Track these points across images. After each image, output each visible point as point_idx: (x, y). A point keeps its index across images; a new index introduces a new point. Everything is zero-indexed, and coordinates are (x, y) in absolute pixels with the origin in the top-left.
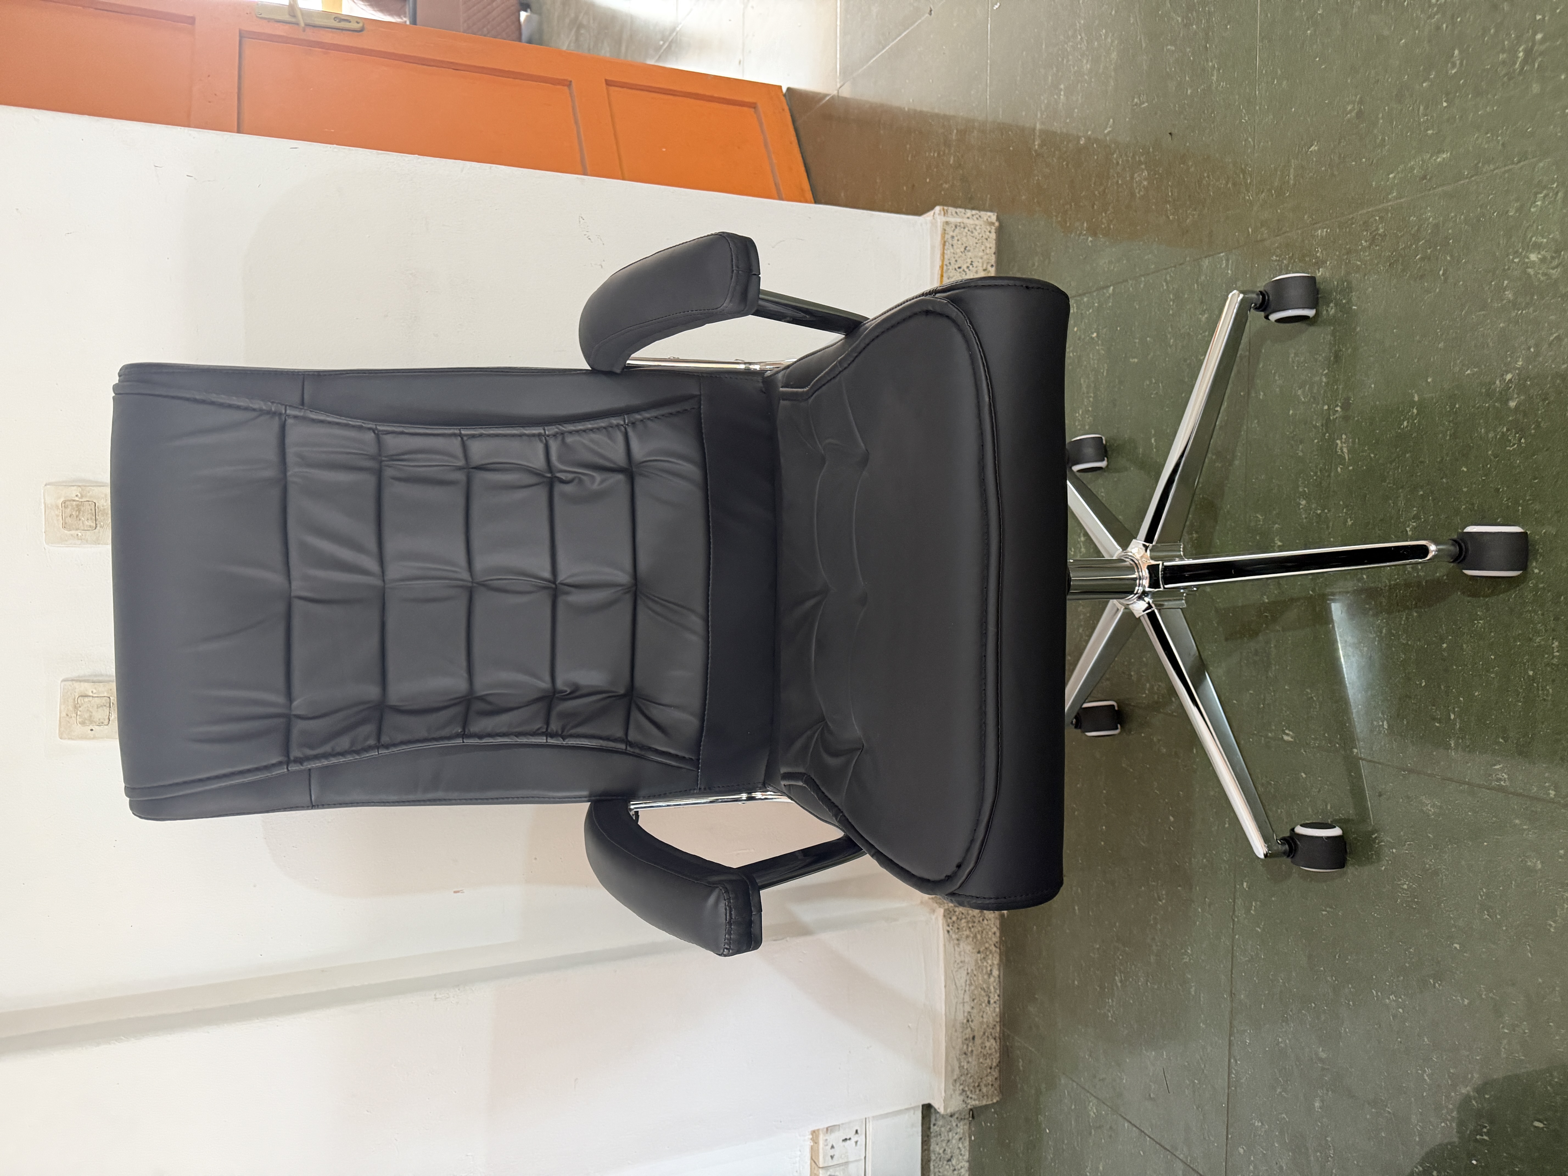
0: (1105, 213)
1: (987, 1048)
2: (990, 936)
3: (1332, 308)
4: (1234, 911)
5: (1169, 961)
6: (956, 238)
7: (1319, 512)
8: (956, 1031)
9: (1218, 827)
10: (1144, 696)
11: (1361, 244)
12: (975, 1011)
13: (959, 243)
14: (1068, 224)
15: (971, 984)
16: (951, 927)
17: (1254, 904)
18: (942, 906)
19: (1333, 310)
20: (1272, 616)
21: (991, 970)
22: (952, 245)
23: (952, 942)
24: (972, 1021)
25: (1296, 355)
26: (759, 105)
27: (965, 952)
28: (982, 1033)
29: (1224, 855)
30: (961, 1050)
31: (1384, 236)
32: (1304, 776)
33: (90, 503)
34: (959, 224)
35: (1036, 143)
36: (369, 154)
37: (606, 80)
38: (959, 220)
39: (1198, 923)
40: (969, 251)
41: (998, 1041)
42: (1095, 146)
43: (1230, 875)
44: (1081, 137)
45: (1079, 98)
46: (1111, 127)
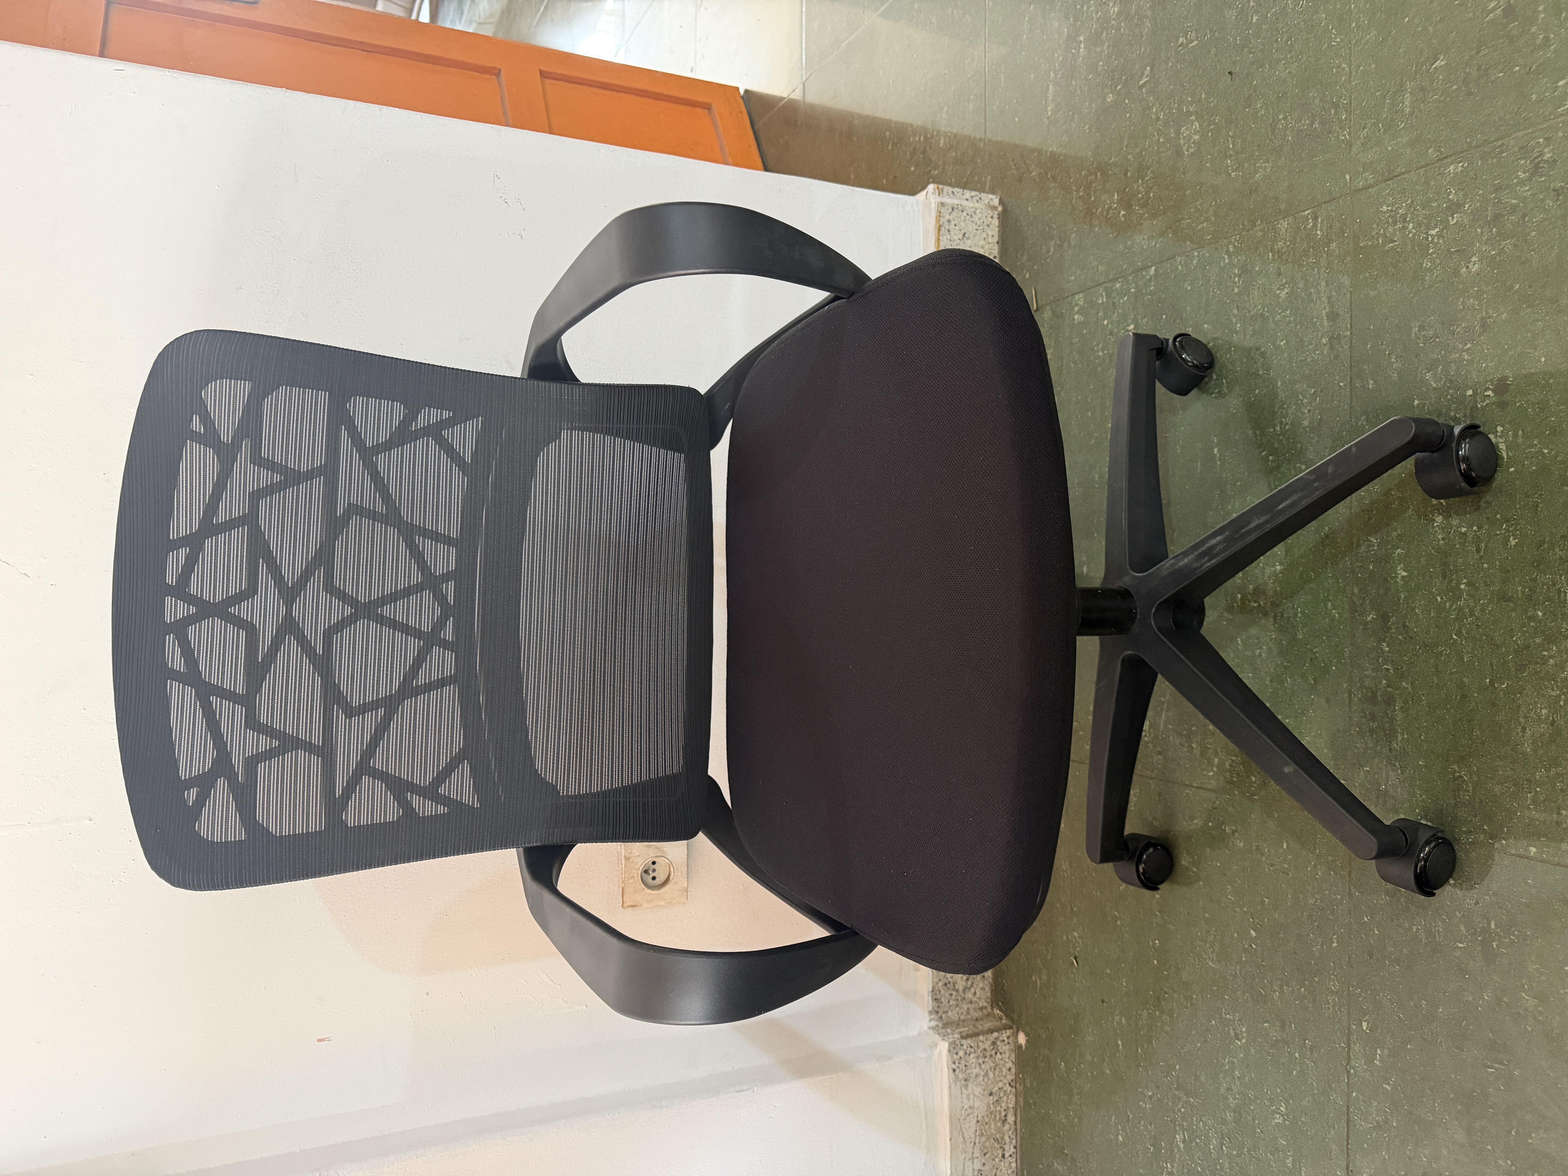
0: (1143, 180)
2: (1004, 1073)
3: (1474, 264)
4: (1349, 1059)
5: (1254, 1120)
6: (953, 223)
7: (1464, 530)
9: (1322, 946)
10: (1211, 774)
11: (1517, 177)
12: (987, 1168)
13: (957, 228)
14: (1093, 199)
15: (982, 1135)
16: (957, 1064)
17: (1379, 1051)
18: (946, 1038)
19: (1477, 265)
20: (1395, 669)
21: (1006, 1116)
22: (949, 231)
23: (958, 1083)
25: (1421, 328)
26: (714, 106)
27: (974, 1095)
29: (1332, 983)
31: (1552, 162)
34: (956, 207)
35: (1049, 109)
37: (540, 71)
38: (956, 202)
39: (1295, 1072)
40: (968, 238)
42: (1127, 101)
43: (1341, 1011)
44: (1108, 93)
45: (1105, 48)
46: (1147, 76)
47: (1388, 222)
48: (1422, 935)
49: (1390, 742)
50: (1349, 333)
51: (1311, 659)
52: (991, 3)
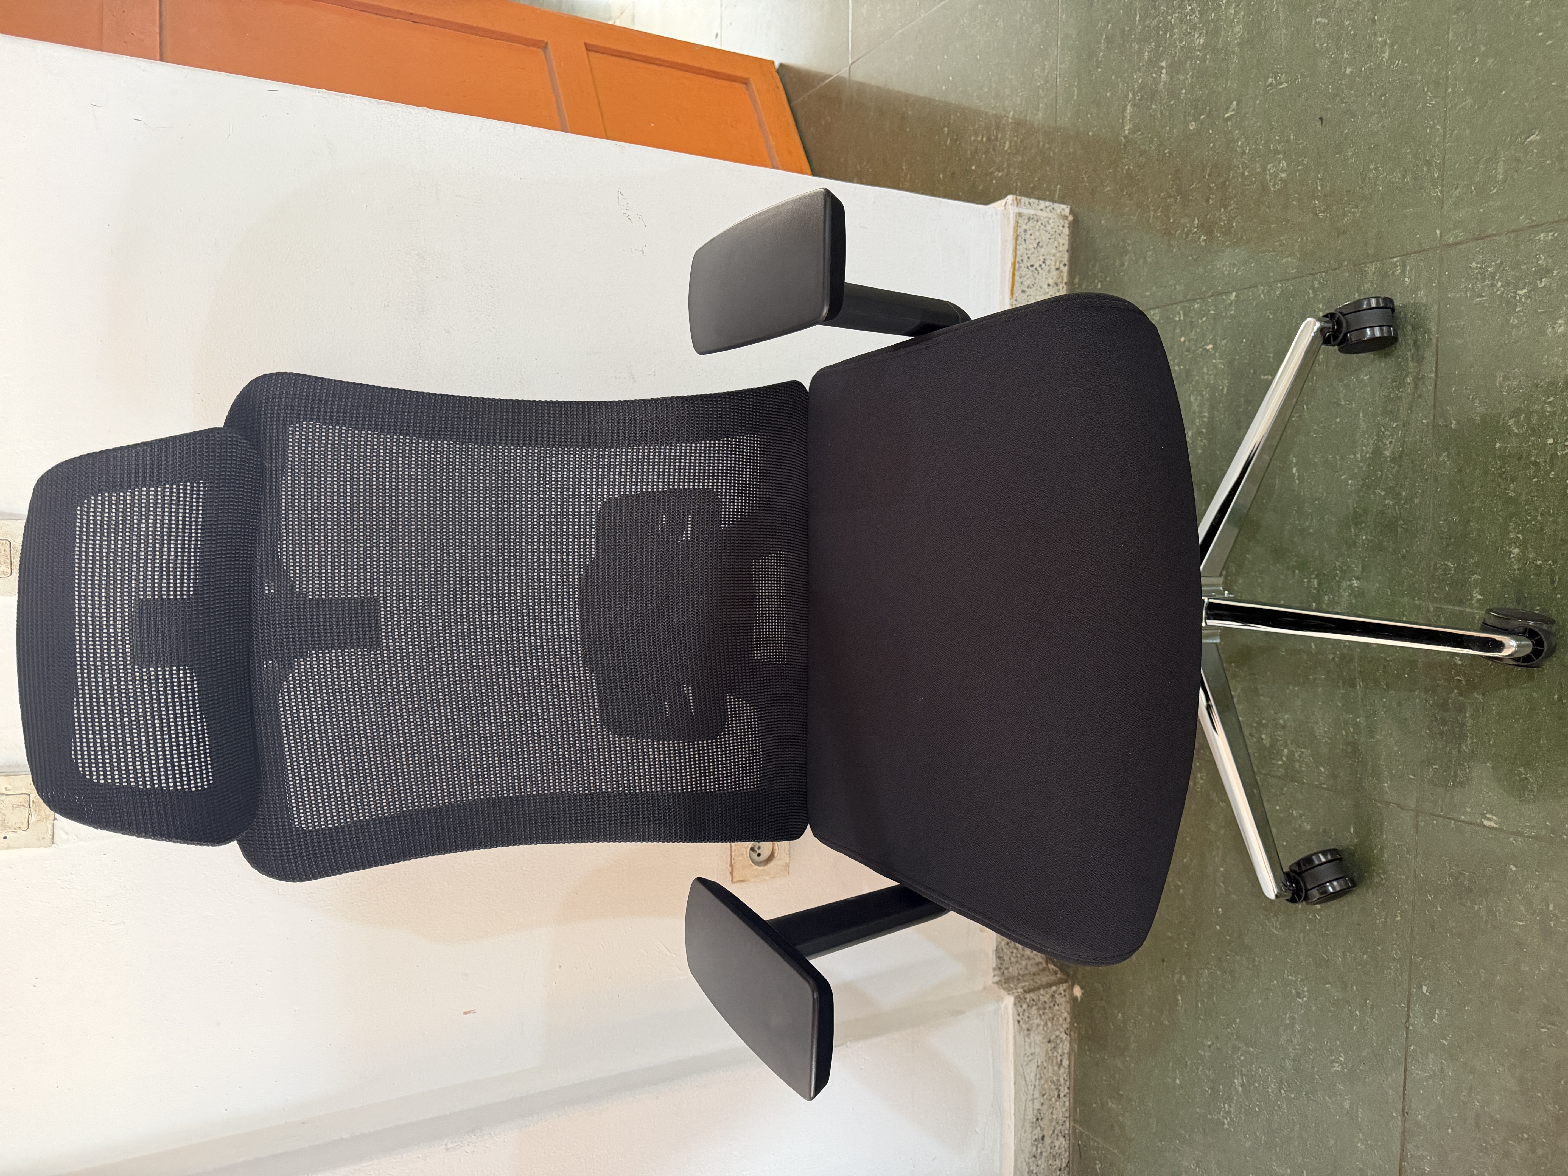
0: (1225, 209)
1: (1057, 1148)
2: (1060, 1023)
3: (1561, 326)
4: (1408, 1017)
5: (1313, 1068)
6: (1029, 232)
7: (1539, 563)
8: (1025, 1132)
9: (1386, 919)
10: (1280, 763)
12: (1045, 1107)
13: (1032, 237)
14: (1171, 221)
15: (1041, 1078)
16: (1021, 1016)
17: (1437, 1012)
18: (1011, 992)
20: (1467, 681)
21: (1061, 1061)
22: (1025, 240)
23: (1022, 1033)
24: (1042, 1119)
25: (1506, 378)
26: (752, 81)
27: (1035, 1043)
28: (1051, 1132)
29: (1394, 952)
30: (1030, 1152)
32: (1514, 869)
33: (4, 542)
34: (1032, 217)
35: (1127, 128)
37: (585, 44)
38: (1032, 212)
39: (1355, 1027)
40: (1042, 247)
41: (1068, 1138)
42: (1211, 131)
43: (1402, 976)
44: (1191, 121)
45: (1188, 76)
46: (1233, 110)
47: (1477, 278)
48: (1483, 913)
49: (1459, 744)
50: (1433, 375)
51: (1385, 667)
52: (1064, 16)
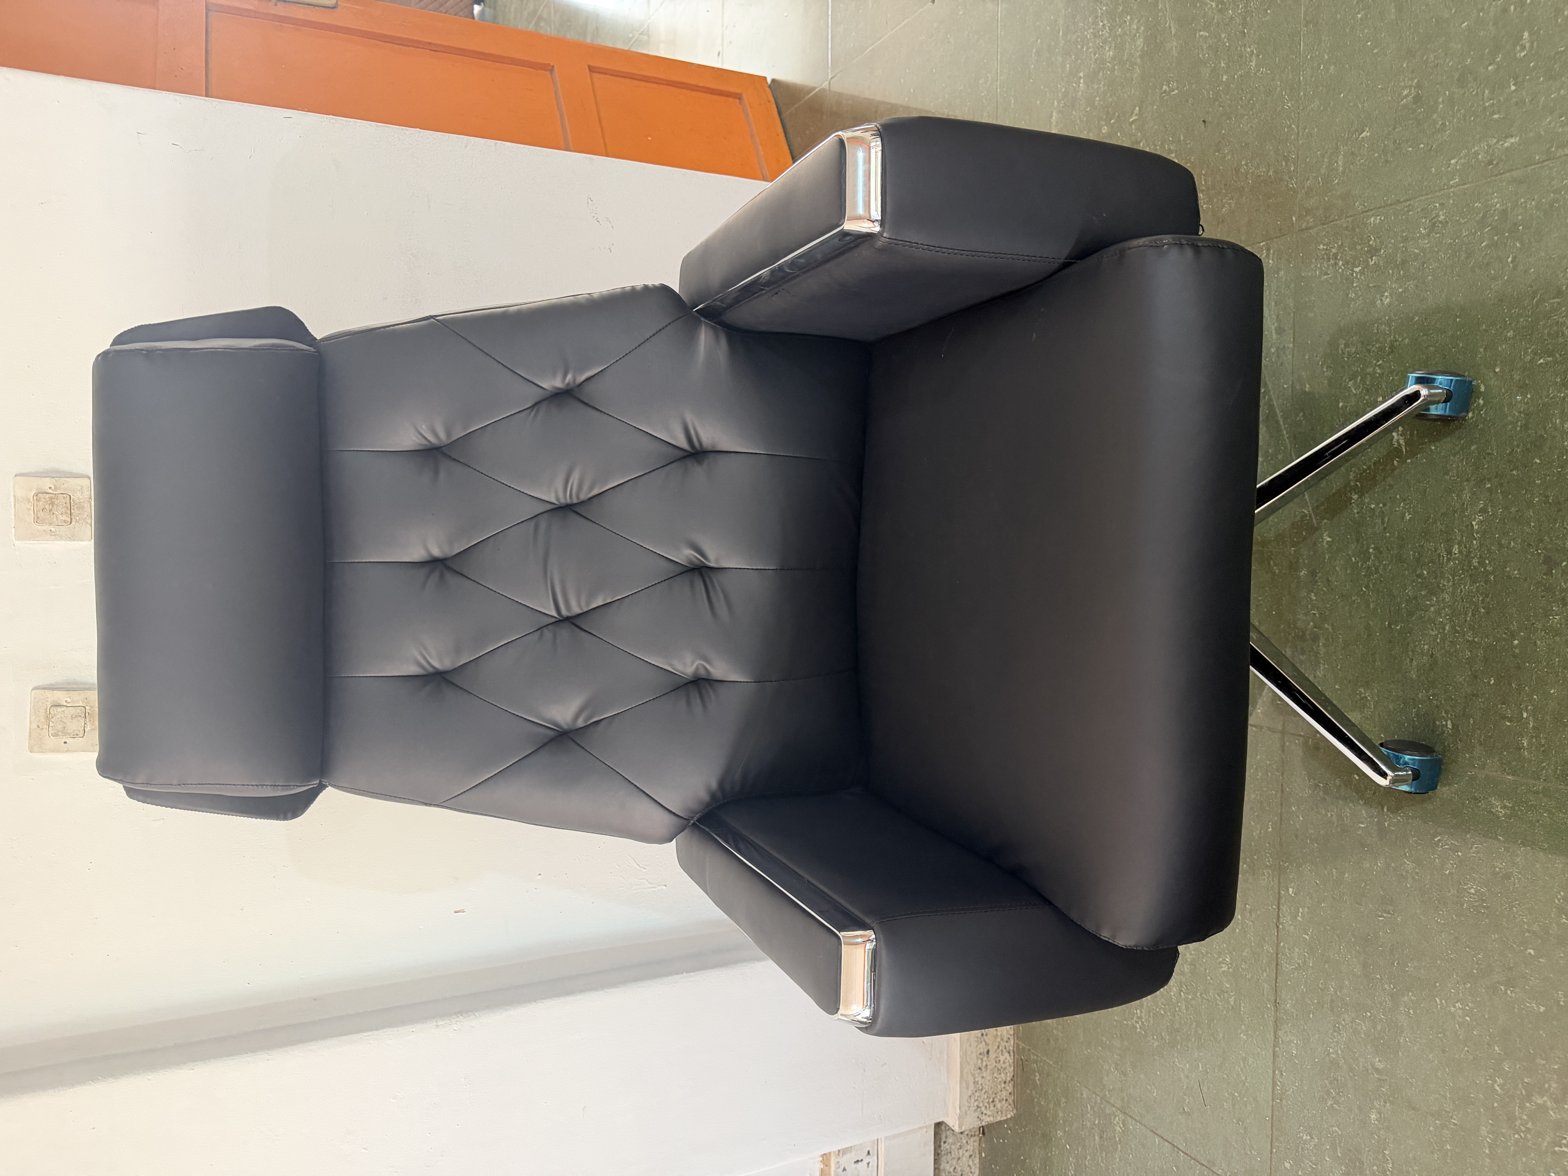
1: (1002, 1062)
3: (1387, 298)
4: (1279, 917)
5: (1206, 969)
7: (1373, 506)
8: (970, 1045)
11: (1420, 232)
17: (1301, 910)
19: (1388, 299)
20: (1320, 614)
24: (986, 1035)
25: (1346, 345)
26: (744, 96)
28: (996, 1047)
29: (1267, 860)
30: (975, 1065)
31: (1445, 223)
32: (1357, 778)
33: (65, 495)
36: (368, 126)
37: (589, 66)
39: (1237, 930)
41: (1012, 1054)
42: (1119, 134)
43: (1273, 881)
44: (1104, 125)
45: (1101, 85)
46: (1136, 115)
47: (1323, 258)
48: (1334, 819)
49: (1315, 671)
50: (1291, 345)
51: (1257, 606)
52: (1002, 33)
